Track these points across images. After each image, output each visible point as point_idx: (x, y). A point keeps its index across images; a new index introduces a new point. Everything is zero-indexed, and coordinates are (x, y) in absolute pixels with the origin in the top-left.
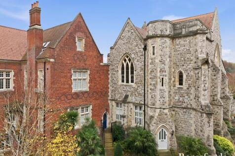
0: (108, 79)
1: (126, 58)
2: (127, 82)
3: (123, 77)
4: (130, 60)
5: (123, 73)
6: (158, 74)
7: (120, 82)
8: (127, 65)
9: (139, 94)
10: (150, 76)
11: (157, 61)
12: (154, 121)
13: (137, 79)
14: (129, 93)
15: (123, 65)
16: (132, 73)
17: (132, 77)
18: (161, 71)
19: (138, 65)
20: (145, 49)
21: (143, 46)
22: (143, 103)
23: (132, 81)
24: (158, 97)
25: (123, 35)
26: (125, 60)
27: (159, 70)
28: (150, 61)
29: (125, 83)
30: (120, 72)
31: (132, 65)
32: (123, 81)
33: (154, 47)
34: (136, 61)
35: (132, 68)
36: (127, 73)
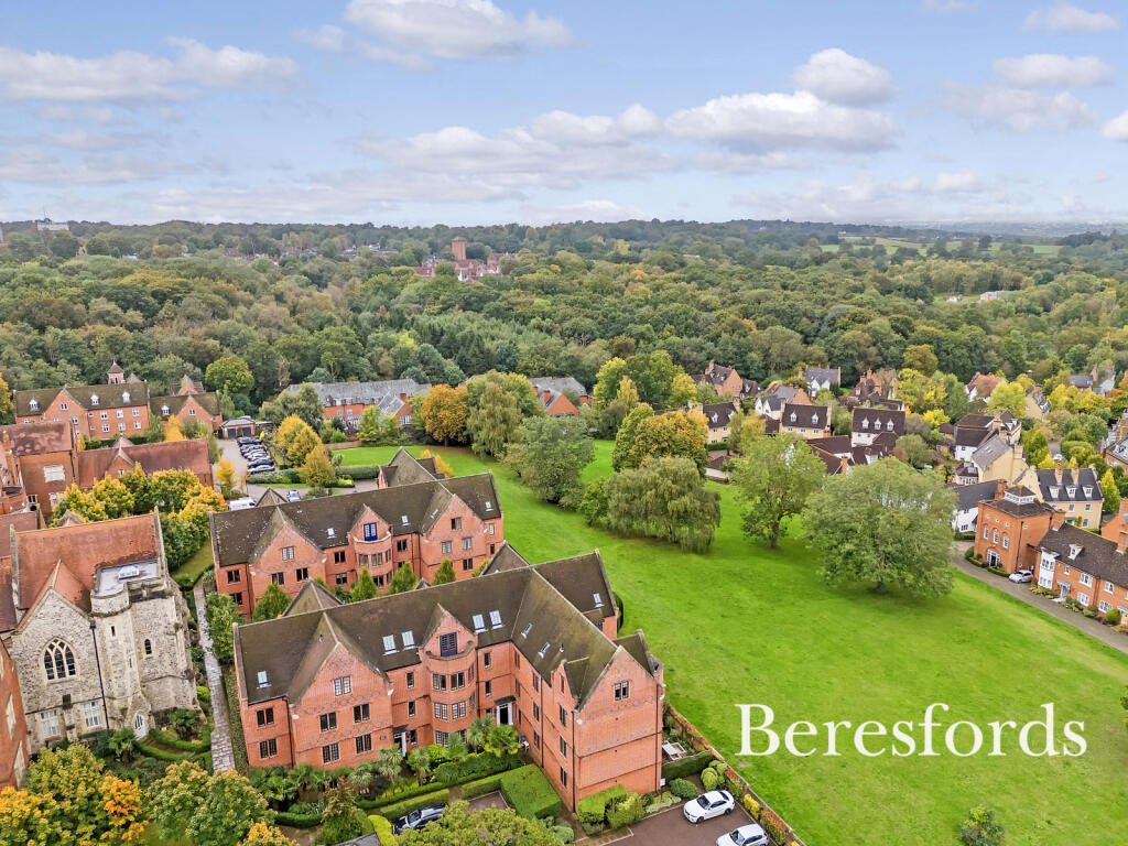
0: (18, 684)
1: (54, 644)
2: (62, 675)
3: (50, 672)
4: (62, 645)
5: (49, 666)
6: (125, 658)
7: (46, 681)
8: (58, 652)
13: (81, 668)
14: (70, 692)
15: (47, 654)
16: (71, 662)
19: (82, 653)
20: (93, 628)
22: (99, 696)
23: (72, 673)
26: (52, 647)
29: (56, 679)
30: (43, 666)
31: (68, 650)
32: (52, 678)
33: (113, 628)
34: (76, 645)
35: (69, 655)
36: (59, 664)
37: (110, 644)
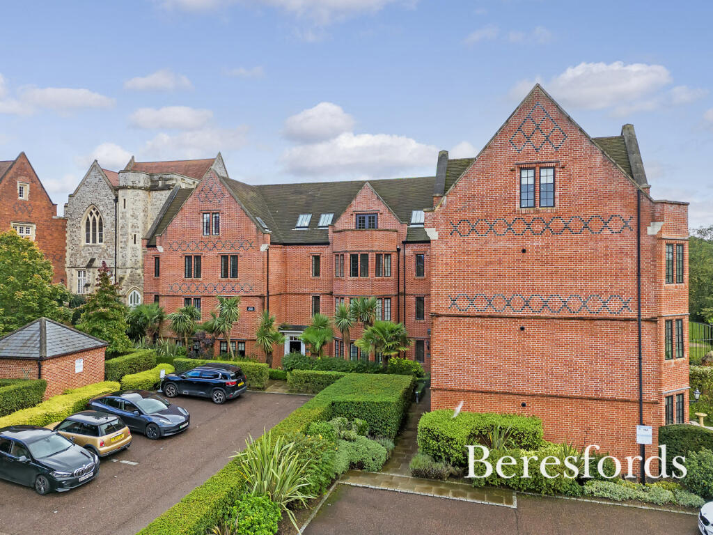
0: (66, 238)
1: (92, 211)
2: (94, 241)
3: (88, 236)
4: (97, 213)
5: (88, 230)
6: (130, 230)
7: (84, 242)
8: (94, 219)
9: (110, 256)
10: (120, 233)
11: (128, 215)
12: (124, 282)
13: (106, 237)
14: (96, 256)
15: (88, 219)
16: (101, 229)
17: (101, 235)
18: (133, 227)
19: (108, 220)
20: (116, 200)
21: (114, 198)
22: (113, 266)
23: (101, 241)
24: (129, 256)
25: (88, 180)
26: (91, 214)
27: (130, 225)
28: (121, 215)
29: (91, 243)
30: (84, 228)
31: (100, 219)
32: (88, 241)
33: (125, 200)
35: (101, 224)
36: (94, 230)
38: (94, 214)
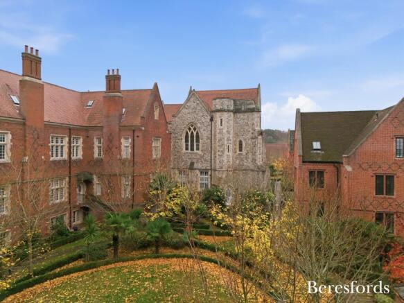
0: (170, 147)
1: (191, 127)
3: (187, 145)
4: (195, 129)
5: (187, 141)
7: (184, 150)
9: (206, 160)
11: (224, 131)
13: (203, 147)
14: (194, 161)
15: (187, 133)
16: (198, 141)
17: (198, 145)
19: (204, 134)
20: (212, 120)
21: (209, 117)
22: (209, 168)
23: (198, 149)
27: (226, 139)
29: (189, 151)
30: (184, 140)
31: (197, 133)
32: (187, 149)
33: (221, 120)
34: (202, 130)
35: (198, 137)
36: (192, 141)
37: (218, 131)
38: (192, 129)
